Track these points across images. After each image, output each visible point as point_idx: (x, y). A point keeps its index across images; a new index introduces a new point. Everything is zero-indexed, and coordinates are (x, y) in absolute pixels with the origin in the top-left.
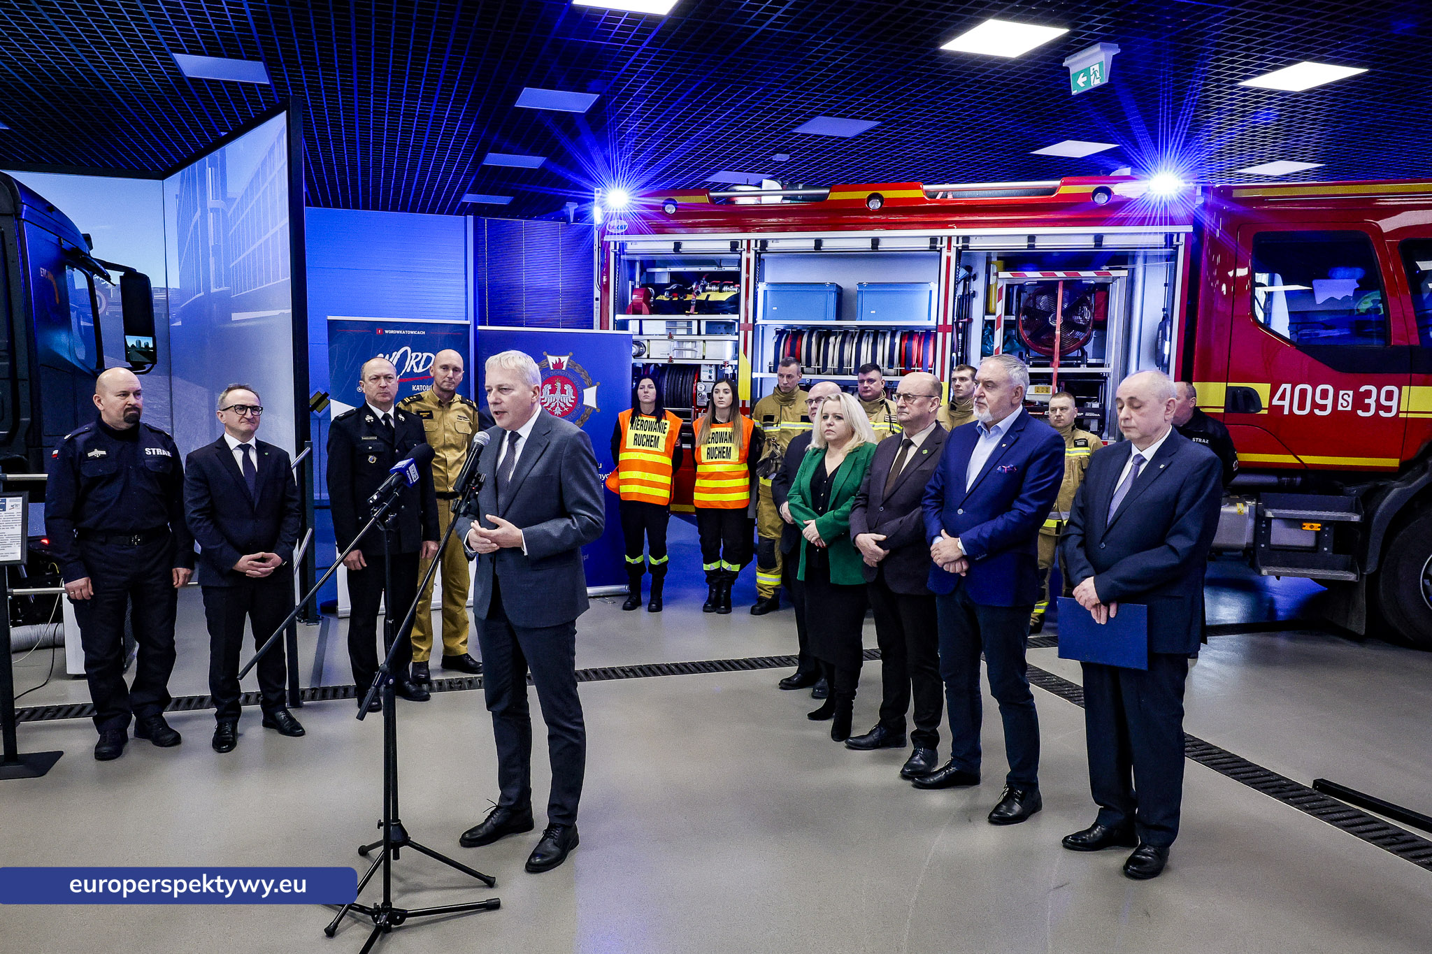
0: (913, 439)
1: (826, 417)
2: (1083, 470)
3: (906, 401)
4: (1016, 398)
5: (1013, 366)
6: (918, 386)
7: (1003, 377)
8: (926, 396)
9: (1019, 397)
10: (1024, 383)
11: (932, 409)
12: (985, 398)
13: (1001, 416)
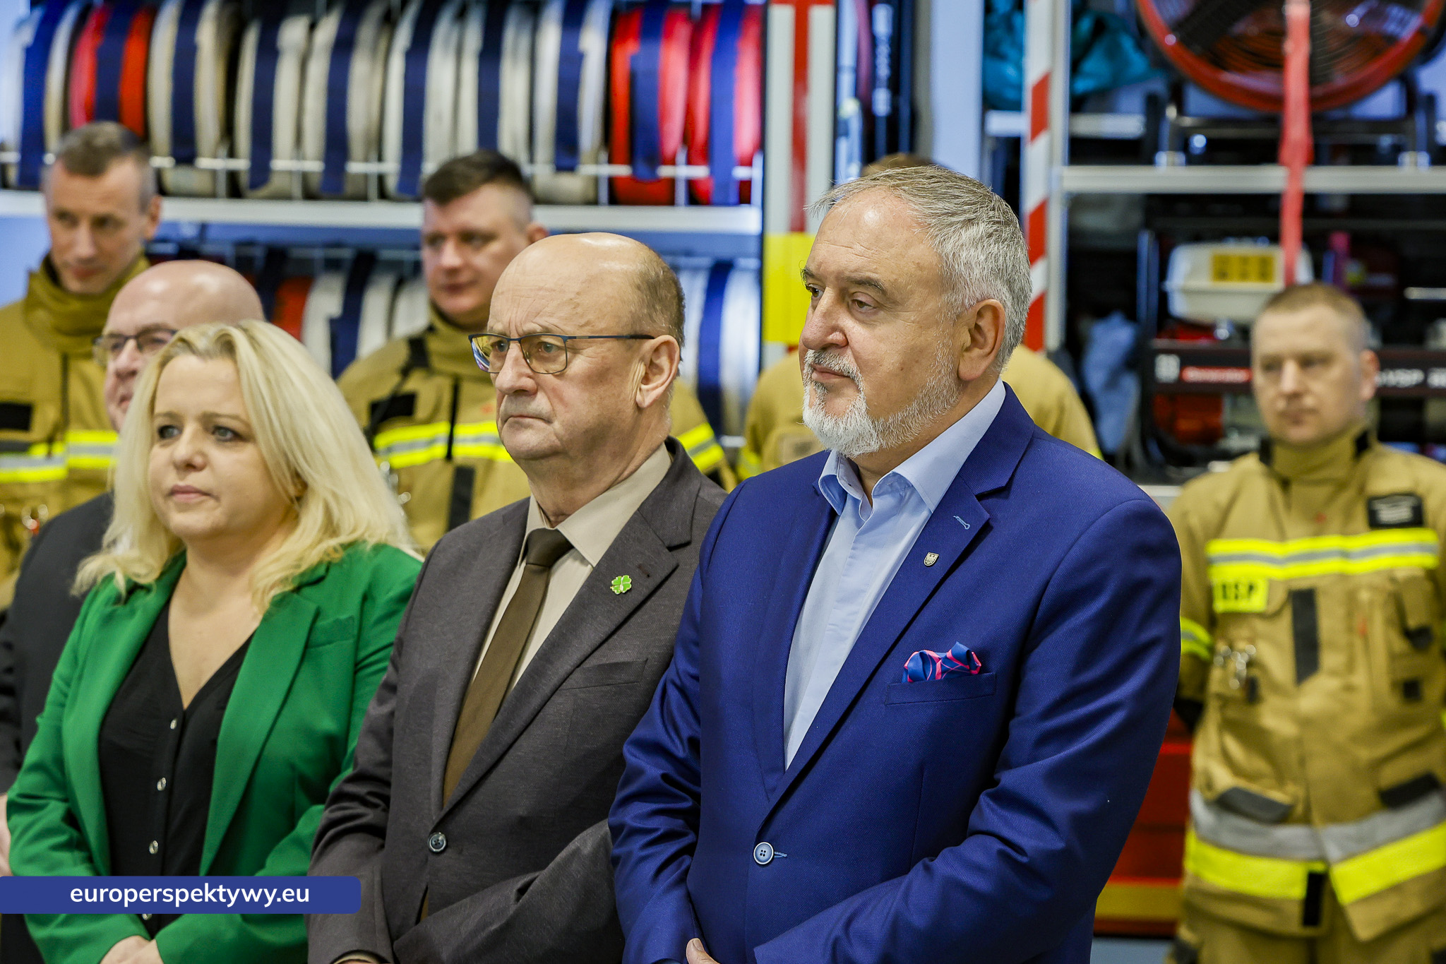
0: (571, 530)
1: (166, 432)
2: (1407, 633)
3: (535, 364)
4: (976, 352)
5: (962, 218)
6: (578, 294)
7: (918, 263)
8: (618, 337)
9: (987, 350)
10: (1008, 295)
11: (648, 390)
12: (849, 352)
13: (915, 430)
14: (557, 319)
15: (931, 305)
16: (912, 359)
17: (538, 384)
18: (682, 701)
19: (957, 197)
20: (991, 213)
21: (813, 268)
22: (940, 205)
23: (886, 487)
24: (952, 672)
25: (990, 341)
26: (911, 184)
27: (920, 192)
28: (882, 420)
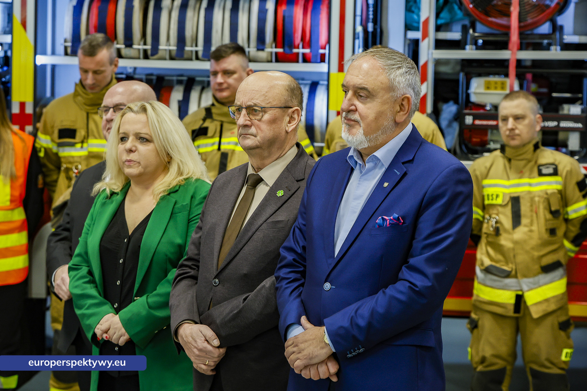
0: (262, 174)
1: (123, 139)
2: (551, 212)
3: (251, 116)
4: (402, 113)
5: (397, 66)
6: (266, 92)
7: (381, 82)
8: (280, 108)
9: (405, 112)
10: (413, 93)
11: (290, 126)
12: (357, 113)
13: (380, 140)
14: (259, 101)
15: (387, 96)
16: (379, 115)
17: (252, 123)
18: (300, 233)
19: (395, 59)
20: (407, 65)
21: (345, 84)
22: (389, 62)
23: (371, 160)
24: (393, 224)
25: (407, 109)
26: (379, 54)
27: (382, 57)
28: (369, 137)
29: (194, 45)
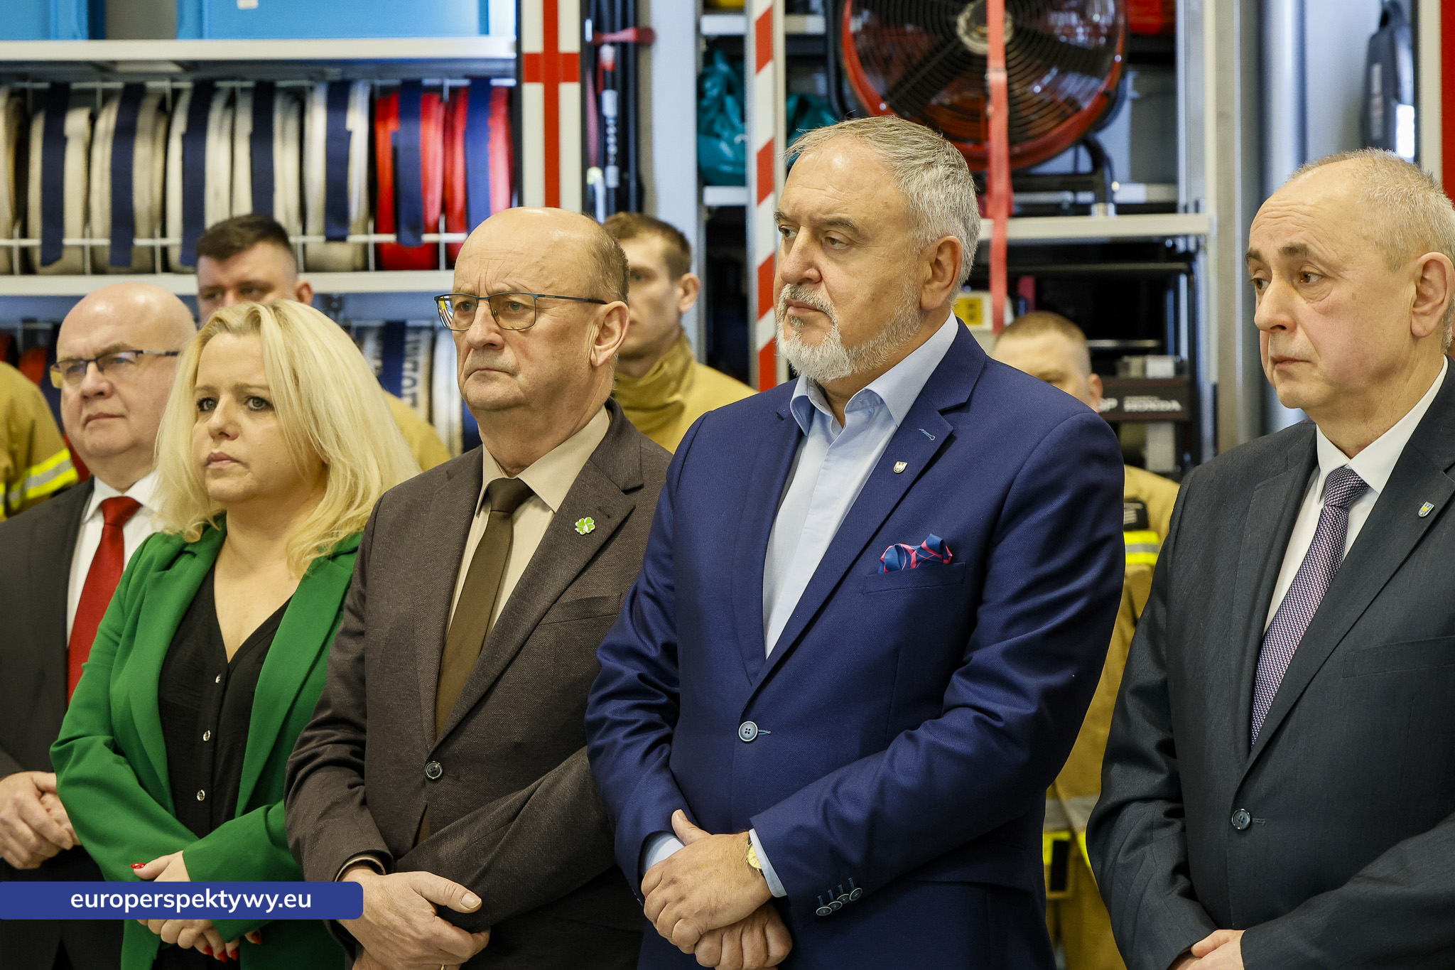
1: (206, 405)
3: (501, 320)
4: (936, 284)
5: (923, 161)
6: (544, 257)
7: (886, 203)
8: (578, 300)
9: (946, 282)
10: (963, 231)
11: (600, 350)
12: (823, 286)
13: (884, 354)
14: (526, 281)
15: (900, 240)
16: (882, 291)
17: (505, 340)
19: (916, 143)
20: (947, 157)
21: (787, 212)
22: (903, 150)
23: (858, 404)
24: (927, 561)
25: (949, 275)
26: (874, 131)
27: (884, 139)
28: (855, 348)
29: (158, 232)
